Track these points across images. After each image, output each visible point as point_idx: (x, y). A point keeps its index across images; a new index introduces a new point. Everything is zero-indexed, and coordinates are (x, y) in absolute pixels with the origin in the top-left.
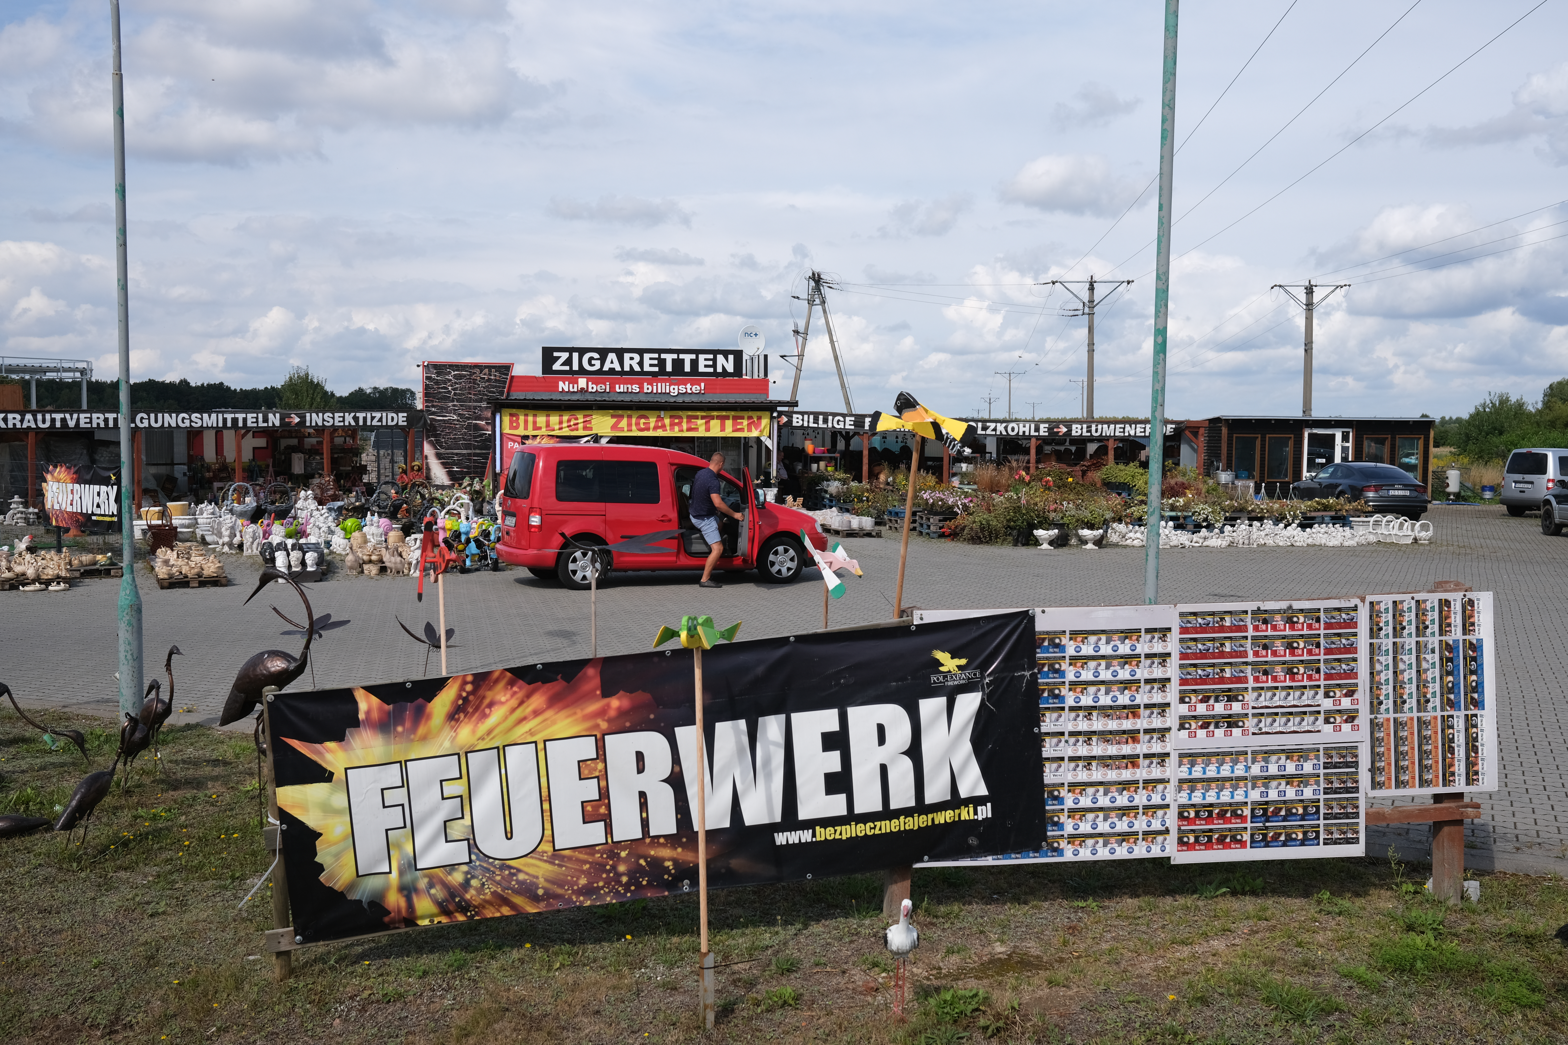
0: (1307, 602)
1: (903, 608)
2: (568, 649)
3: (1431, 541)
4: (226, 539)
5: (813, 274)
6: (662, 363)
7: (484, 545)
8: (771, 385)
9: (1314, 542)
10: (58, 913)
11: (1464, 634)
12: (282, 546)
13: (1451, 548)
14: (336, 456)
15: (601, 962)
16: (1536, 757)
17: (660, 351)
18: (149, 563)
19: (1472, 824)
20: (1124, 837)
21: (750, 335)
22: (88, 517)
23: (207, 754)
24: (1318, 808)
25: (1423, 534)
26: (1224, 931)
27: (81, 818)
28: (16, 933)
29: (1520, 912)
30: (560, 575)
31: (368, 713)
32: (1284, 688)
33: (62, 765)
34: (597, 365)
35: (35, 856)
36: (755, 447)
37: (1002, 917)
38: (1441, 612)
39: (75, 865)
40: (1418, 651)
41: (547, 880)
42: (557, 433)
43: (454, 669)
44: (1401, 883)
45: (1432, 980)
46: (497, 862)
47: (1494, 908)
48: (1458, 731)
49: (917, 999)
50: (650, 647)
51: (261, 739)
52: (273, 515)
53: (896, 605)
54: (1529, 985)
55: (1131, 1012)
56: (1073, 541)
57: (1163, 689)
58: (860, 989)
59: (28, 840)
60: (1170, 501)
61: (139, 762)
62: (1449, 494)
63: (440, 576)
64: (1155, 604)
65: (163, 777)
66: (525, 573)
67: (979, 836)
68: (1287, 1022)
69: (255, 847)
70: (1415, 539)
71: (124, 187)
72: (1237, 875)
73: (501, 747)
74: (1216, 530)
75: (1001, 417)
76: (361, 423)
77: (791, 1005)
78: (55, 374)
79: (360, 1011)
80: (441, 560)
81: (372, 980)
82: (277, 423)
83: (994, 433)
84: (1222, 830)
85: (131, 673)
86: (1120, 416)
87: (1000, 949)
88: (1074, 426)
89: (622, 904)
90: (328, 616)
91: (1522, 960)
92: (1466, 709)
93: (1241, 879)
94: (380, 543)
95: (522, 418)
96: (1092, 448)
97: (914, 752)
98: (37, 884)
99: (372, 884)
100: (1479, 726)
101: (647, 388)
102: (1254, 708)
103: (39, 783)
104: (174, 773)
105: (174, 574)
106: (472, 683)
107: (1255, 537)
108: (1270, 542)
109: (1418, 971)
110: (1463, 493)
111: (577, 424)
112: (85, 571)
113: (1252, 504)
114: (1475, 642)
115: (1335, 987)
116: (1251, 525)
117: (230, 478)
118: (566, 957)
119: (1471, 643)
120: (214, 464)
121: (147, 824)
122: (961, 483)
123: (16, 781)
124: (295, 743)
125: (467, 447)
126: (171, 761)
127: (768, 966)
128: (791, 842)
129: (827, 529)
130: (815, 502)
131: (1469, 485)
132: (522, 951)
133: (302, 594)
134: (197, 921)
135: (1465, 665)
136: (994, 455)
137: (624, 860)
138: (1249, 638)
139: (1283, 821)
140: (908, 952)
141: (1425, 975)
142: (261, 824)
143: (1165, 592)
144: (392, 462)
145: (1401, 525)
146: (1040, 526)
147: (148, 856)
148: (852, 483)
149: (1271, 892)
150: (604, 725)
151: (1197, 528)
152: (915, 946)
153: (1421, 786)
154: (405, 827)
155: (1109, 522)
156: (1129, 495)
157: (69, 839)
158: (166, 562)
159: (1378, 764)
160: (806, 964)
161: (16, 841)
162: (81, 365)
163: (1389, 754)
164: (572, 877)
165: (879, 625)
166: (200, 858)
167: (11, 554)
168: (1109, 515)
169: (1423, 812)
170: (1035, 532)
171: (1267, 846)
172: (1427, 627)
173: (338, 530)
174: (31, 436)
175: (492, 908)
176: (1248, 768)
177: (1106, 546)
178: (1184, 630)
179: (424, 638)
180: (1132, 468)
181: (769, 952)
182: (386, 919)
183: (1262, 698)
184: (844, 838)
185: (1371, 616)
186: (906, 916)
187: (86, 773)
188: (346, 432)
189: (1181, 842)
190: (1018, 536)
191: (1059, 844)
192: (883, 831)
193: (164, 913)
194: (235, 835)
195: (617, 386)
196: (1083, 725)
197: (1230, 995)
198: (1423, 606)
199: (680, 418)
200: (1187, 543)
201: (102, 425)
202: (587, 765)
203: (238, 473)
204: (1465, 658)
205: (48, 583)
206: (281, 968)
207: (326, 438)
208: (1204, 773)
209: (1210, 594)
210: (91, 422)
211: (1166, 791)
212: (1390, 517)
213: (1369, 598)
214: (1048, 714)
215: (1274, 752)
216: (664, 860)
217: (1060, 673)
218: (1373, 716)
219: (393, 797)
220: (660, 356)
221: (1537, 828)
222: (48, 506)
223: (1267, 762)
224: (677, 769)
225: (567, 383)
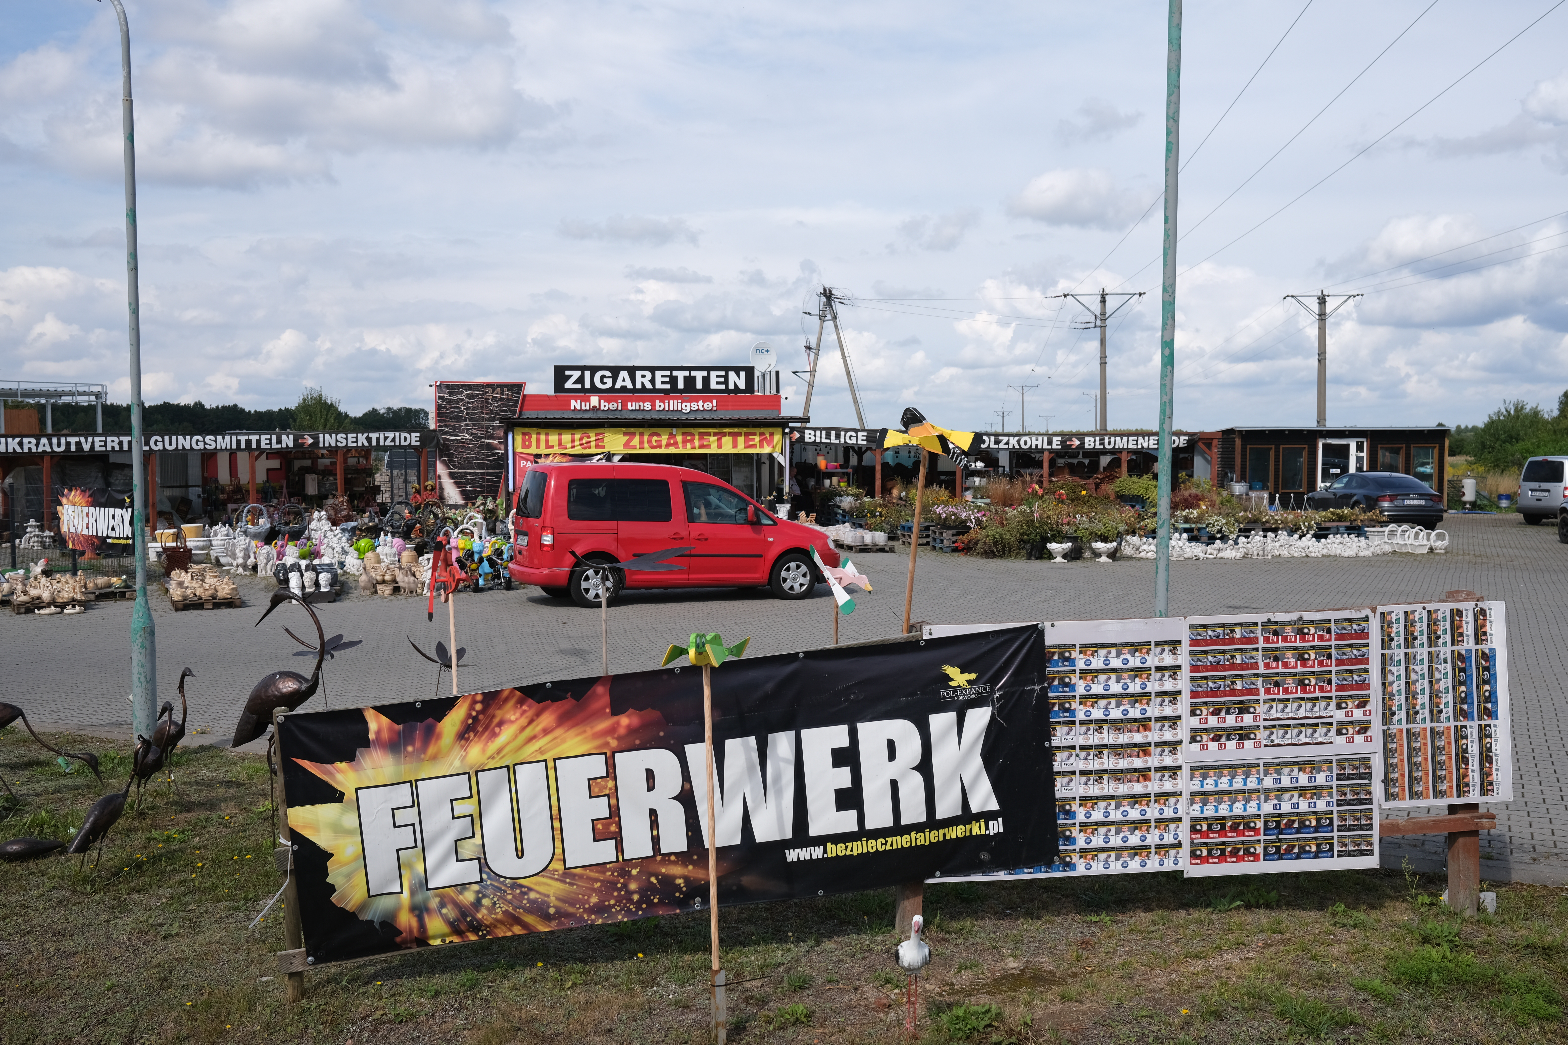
0: (1317, 613)
1: (912, 622)
2: (581, 667)
3: (1447, 551)
4: (240, 561)
5: (825, 290)
6: (673, 380)
7: (497, 564)
8: (783, 401)
9: (1330, 553)
10: (72, 935)
11: (1477, 643)
12: (296, 567)
13: (1467, 557)
14: (349, 476)
15: (613, 981)
16: (1553, 767)
17: (671, 369)
18: (163, 585)
19: (1489, 834)
20: (1136, 851)
21: (761, 351)
22: (103, 539)
23: (221, 775)
24: (1331, 820)
25: (1439, 543)
26: (1238, 944)
27: (94, 841)
28: (30, 956)
29: (1536, 924)
30: (572, 593)
31: (378, 733)
32: (1295, 700)
33: (77, 788)
34: (609, 383)
35: (49, 878)
36: (768, 463)
37: (1015, 932)
38: (1452, 622)
39: (89, 887)
40: (1430, 661)
41: (558, 899)
42: (569, 451)
43: (467, 688)
44: (1417, 895)
45: (1448, 992)
46: (508, 881)
47: (1511, 919)
48: (1472, 742)
49: (930, 1016)
50: (658, 664)
51: (274, 760)
52: (287, 536)
53: (904, 619)
54: (1546, 997)
55: (1144, 1027)
56: (1087, 554)
57: (1173, 702)
58: (872, 1006)
59: (42, 863)
60: (1184, 513)
61: (153, 784)
62: (1465, 503)
63: (450, 596)
64: (1166, 616)
65: (176, 798)
66: (538, 592)
67: (990, 851)
68: (1301, 1036)
69: (268, 868)
70: (1431, 549)
71: (135, 212)
72: (1251, 888)
73: (511, 766)
74: (1231, 542)
75: (1014, 430)
76: (374, 443)
77: (803, 1022)
78: (70, 398)
79: (372, 1031)
80: (451, 580)
81: (384, 1000)
82: (291, 445)
83: (1006, 446)
84: (1235, 843)
85: (144, 695)
86: (1133, 428)
87: (1012, 964)
88: (1087, 439)
89: (634, 922)
90: (340, 637)
91: (1538, 972)
92: (1480, 719)
93: (1255, 893)
94: (393, 563)
95: (534, 437)
96: (1105, 460)
97: (925, 767)
98: (51, 906)
99: (385, 904)
100: (1493, 736)
101: (659, 406)
102: (1265, 720)
103: (53, 806)
104: (188, 795)
105: (188, 596)
106: (482, 702)
107: (1269, 548)
108: (1285, 553)
109: (1434, 984)
110: (1479, 502)
111: (590, 442)
112: (100, 594)
113: (1267, 515)
114: (1487, 652)
115: (1350, 1000)
116: (1265, 537)
117: (244, 500)
118: (578, 975)
119: (1483, 653)
120: (229, 486)
121: (160, 846)
122: (975, 497)
123: (30, 804)
124: (306, 764)
125: (480, 466)
126: (184, 783)
127: (780, 983)
128: (802, 859)
129: (839, 545)
130: (828, 517)
131: (1485, 493)
132: (534, 970)
133: (313, 615)
134: (210, 943)
135: (1478, 675)
136: (1007, 469)
137: (635, 878)
138: (1260, 650)
139: (1297, 833)
140: (920, 968)
141: (1440, 987)
142: (274, 845)
143: (1179, 604)
144: (406, 481)
145: (1417, 534)
146: (1054, 539)
147: (162, 878)
148: (865, 499)
149: (1285, 905)
150: (614, 743)
151: (1211, 539)
152: (927, 962)
153: (1435, 797)
154: (416, 846)
155: (1122, 535)
156: (1143, 507)
157: (83, 862)
158: (180, 584)
159: (1391, 776)
160: (819, 981)
161: (31, 864)
162: (96, 389)
163: (1402, 765)
164: (584, 896)
165: (888, 640)
166: (214, 879)
167: (27, 577)
168: (1122, 528)
169: (1437, 824)
170: (1049, 546)
171: (1280, 858)
172: (1438, 637)
173: (351, 550)
174: (47, 459)
175: (503, 928)
176: (1260, 781)
177: (1119, 559)
178: (1194, 643)
179: (436, 658)
180: (1146, 480)
181: (782, 969)
182: (398, 939)
183: (1274, 710)
184: (855, 854)
185: (1382, 627)
186: (917, 931)
187: (100, 795)
188: (359, 453)
189: (1194, 855)
190: (1032, 549)
191: (1071, 859)
192: (895, 847)
193: (177, 935)
194: (248, 857)
195: (629, 404)
196: (1094, 739)
197: (1244, 1009)
198: (1434, 616)
199: (692, 435)
200: (1201, 555)
201: (117, 448)
202: (597, 783)
203: (252, 494)
204: (1478, 668)
205: (63, 606)
206: (294, 989)
207: (340, 458)
208: (1217, 786)
209: (1224, 606)
210: (105, 446)
211: (1178, 804)
212: (1405, 527)
213: (1380, 609)
214: (1058, 728)
215: (1286, 764)
216: (675, 877)
217: (1071, 686)
218: (1385, 727)
219: (403, 817)
220: (671, 373)
221: (1554, 838)
222: (64, 529)
223: (1279, 774)
224: (687, 786)
225: (579, 401)
